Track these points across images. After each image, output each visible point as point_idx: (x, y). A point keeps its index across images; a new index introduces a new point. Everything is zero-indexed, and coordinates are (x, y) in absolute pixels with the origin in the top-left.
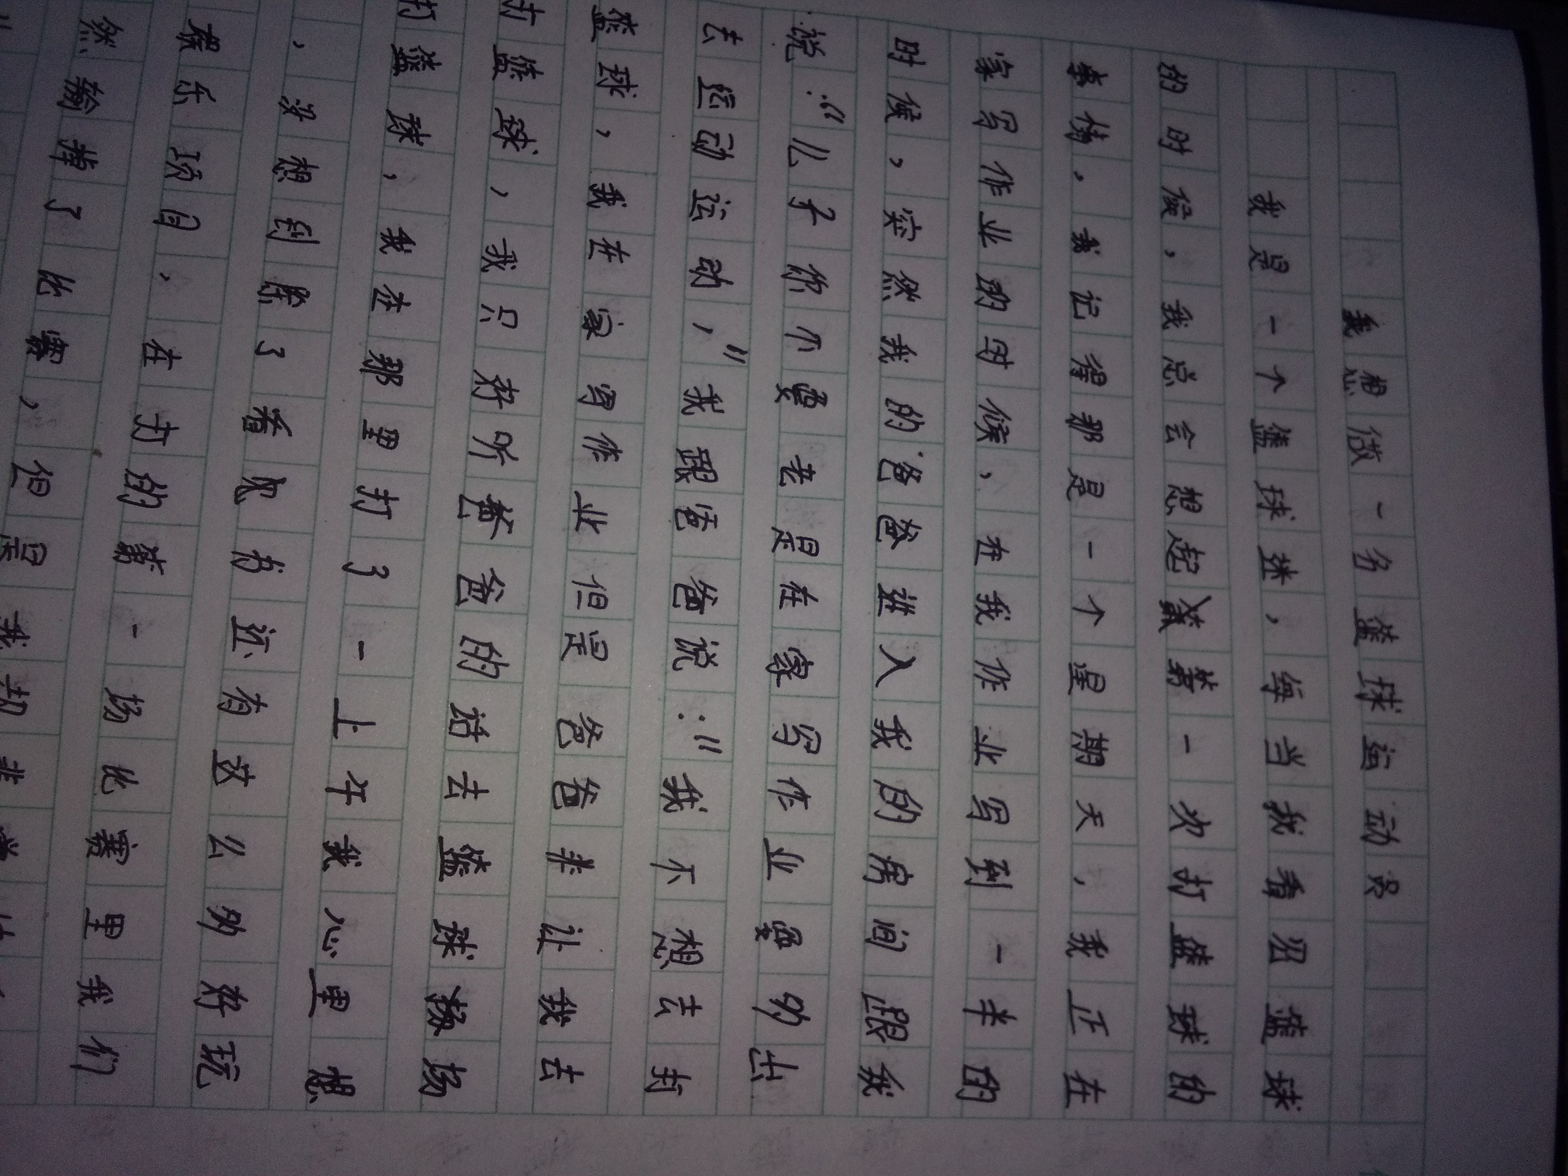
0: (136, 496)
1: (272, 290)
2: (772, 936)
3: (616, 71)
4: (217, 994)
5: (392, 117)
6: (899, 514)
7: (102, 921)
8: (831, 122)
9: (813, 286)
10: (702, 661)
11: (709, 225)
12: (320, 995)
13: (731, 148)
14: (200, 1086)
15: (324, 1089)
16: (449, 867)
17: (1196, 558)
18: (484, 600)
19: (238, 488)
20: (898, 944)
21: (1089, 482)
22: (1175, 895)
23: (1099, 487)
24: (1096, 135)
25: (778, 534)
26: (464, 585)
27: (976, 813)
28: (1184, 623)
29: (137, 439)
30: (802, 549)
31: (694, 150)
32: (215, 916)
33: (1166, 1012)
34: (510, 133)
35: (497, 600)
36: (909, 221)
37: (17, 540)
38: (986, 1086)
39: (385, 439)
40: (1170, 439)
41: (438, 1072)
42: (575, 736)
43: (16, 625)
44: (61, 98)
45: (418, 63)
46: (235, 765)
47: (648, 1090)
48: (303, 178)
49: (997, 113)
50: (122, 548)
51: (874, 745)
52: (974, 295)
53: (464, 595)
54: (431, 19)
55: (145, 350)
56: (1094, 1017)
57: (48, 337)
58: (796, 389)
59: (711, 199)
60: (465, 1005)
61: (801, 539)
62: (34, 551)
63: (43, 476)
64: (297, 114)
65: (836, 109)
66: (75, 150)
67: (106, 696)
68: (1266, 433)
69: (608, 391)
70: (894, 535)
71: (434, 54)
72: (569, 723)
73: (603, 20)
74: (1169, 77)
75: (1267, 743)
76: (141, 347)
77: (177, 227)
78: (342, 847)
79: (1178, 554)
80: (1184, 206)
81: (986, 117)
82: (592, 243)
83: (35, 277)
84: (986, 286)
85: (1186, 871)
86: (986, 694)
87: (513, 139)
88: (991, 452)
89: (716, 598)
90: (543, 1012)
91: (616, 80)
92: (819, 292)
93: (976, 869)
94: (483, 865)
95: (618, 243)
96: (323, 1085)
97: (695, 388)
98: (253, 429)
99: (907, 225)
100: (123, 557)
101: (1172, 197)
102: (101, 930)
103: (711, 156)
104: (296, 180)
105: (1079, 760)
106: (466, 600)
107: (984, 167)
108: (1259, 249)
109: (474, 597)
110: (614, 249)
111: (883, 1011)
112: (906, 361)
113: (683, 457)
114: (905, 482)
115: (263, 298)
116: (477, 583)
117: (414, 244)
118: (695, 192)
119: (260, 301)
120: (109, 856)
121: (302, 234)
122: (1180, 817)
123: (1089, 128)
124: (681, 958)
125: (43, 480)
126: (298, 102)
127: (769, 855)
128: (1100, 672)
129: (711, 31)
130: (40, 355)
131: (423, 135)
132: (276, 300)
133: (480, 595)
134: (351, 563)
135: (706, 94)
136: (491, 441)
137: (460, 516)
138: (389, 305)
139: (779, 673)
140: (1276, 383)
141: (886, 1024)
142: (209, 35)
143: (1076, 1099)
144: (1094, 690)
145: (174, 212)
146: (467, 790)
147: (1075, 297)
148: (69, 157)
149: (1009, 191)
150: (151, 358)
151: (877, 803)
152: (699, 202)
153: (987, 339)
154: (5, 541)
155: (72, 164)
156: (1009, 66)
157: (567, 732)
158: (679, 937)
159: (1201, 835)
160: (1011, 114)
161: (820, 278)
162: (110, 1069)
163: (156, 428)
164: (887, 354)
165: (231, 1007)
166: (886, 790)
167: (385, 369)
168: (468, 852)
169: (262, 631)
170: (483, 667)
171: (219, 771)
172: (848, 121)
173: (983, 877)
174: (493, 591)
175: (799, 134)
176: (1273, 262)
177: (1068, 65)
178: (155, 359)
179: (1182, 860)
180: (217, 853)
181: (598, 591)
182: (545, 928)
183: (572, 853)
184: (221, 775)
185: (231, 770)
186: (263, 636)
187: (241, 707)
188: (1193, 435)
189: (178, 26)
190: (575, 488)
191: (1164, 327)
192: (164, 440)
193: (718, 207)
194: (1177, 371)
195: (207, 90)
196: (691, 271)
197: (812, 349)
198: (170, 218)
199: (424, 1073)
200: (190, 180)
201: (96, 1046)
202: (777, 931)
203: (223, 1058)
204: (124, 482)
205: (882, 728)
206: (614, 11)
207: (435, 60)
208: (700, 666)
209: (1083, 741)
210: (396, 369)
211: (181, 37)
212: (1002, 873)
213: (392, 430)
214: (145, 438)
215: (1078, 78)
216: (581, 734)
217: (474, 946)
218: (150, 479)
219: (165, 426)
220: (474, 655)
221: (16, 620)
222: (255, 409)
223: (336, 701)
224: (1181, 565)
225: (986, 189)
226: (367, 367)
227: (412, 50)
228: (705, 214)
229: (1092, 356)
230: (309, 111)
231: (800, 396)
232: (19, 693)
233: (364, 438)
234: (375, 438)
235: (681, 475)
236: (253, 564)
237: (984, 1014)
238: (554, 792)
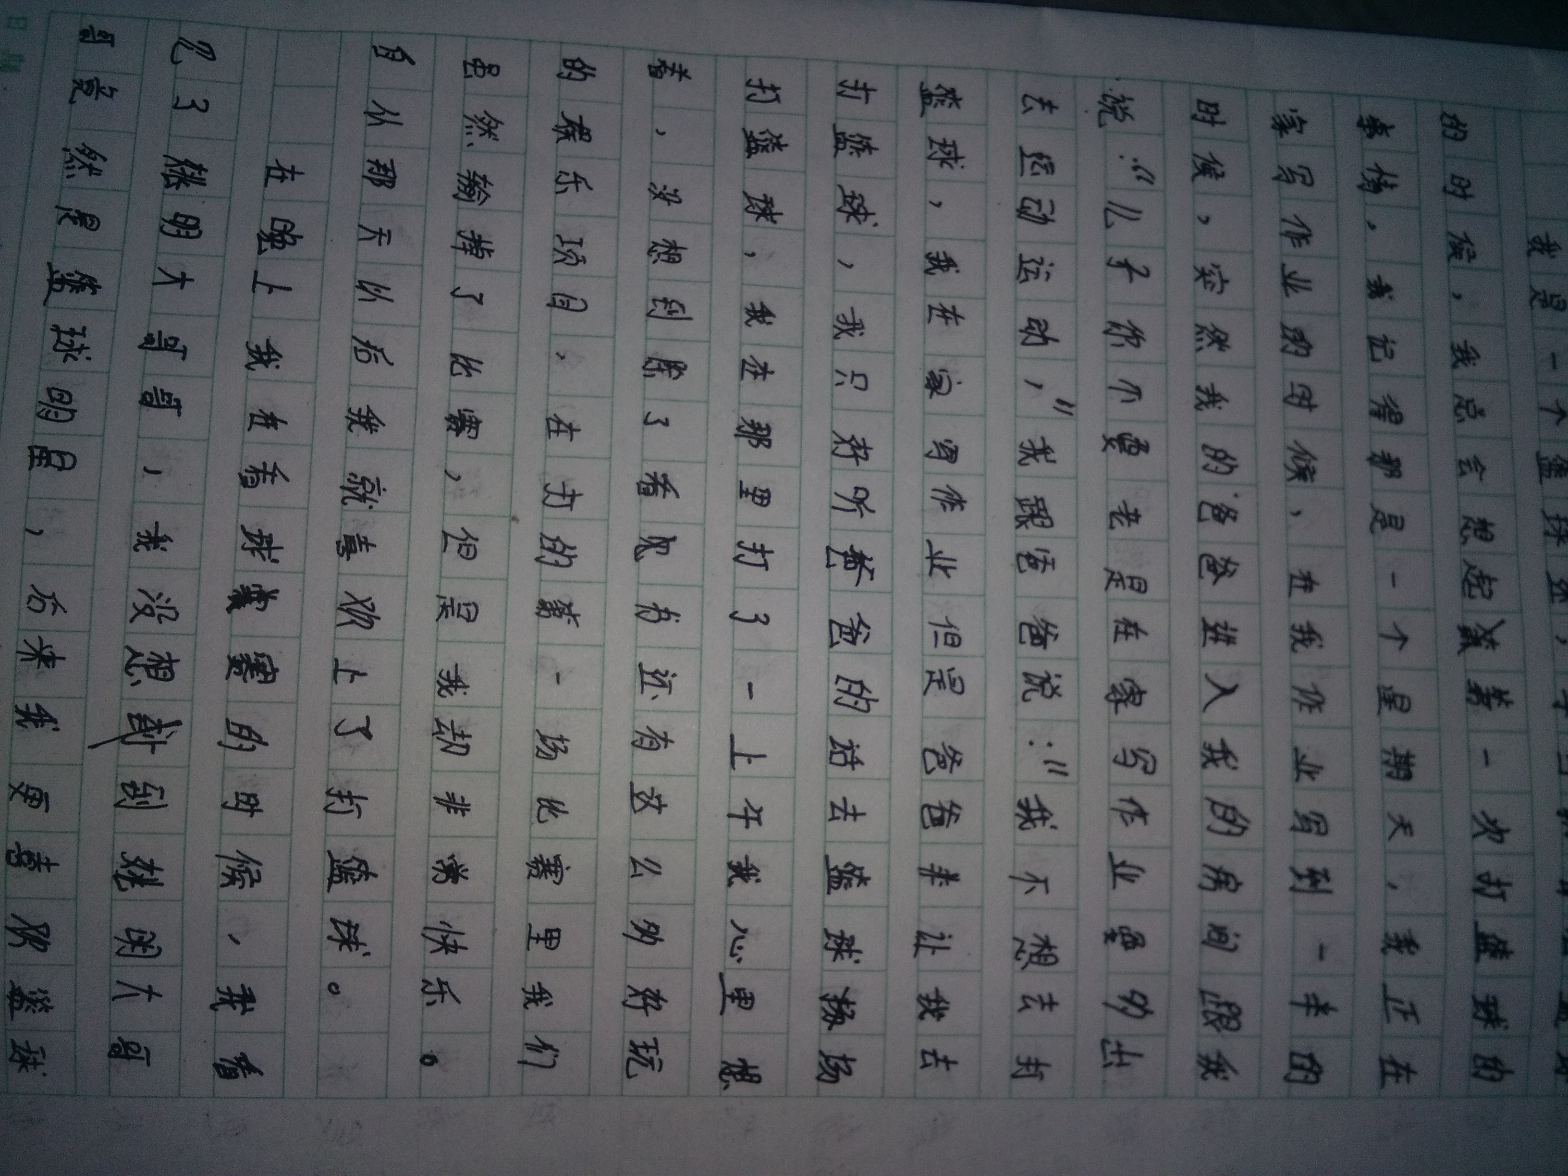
0: (550, 557)
1: (654, 364)
2: (1119, 939)
3: (944, 144)
4: (641, 996)
5: (749, 198)
6: (1219, 552)
7: (542, 935)
8: (1143, 184)
9: (1132, 341)
10: (1048, 692)
11: (1033, 287)
12: (729, 996)
13: (1052, 212)
14: (629, 1077)
15: (735, 1077)
16: (835, 882)
17: (1490, 584)
18: (853, 642)
19: (637, 548)
20: (1230, 945)
21: (1390, 516)
22: (1479, 897)
23: (1399, 521)
24: (1386, 184)
25: (1110, 574)
26: (835, 628)
27: (1298, 825)
28: (1481, 645)
29: (547, 505)
30: (1132, 587)
31: (1019, 217)
32: (637, 928)
33: (1470, 1001)
34: (853, 208)
35: (865, 641)
36: (1217, 275)
37: (452, 600)
38: (1310, 1070)
39: (759, 497)
40: (1463, 473)
41: (832, 1062)
42: (939, 763)
43: (457, 676)
44: (456, 191)
45: (768, 145)
46: (649, 794)
47: (1014, 1076)
48: (674, 259)
49: (1294, 168)
50: (542, 605)
51: (1204, 765)
52: (1279, 343)
53: (836, 638)
54: (776, 102)
55: (548, 424)
56: (1406, 1007)
57: (464, 415)
58: (1121, 439)
59: (1036, 262)
60: (854, 1003)
61: (1132, 578)
62: (468, 610)
63: (469, 541)
64: (665, 199)
65: (1146, 171)
66: (473, 240)
67: (537, 736)
68: (1550, 464)
69: (951, 446)
70: (1215, 571)
71: (781, 136)
72: (933, 751)
73: (930, 95)
74: (1451, 126)
75: (1559, 755)
76: (545, 422)
77: (567, 309)
78: (744, 866)
79: (1474, 581)
80: (1468, 251)
81: (1284, 172)
82: (931, 308)
83: (448, 360)
84: (1290, 334)
85: (1488, 874)
86: (1303, 717)
87: (855, 213)
88: (1300, 492)
89: (1057, 635)
90: (921, 1009)
91: (945, 153)
92: (1138, 346)
93: (1299, 877)
94: (863, 880)
95: (954, 307)
96: (734, 1074)
97: (1030, 441)
98: (646, 493)
99: (1215, 279)
100: (543, 613)
101: (1457, 241)
102: (542, 943)
103: (1033, 221)
104: (668, 261)
105: (1389, 775)
106: (838, 643)
107: (1284, 220)
108: (1538, 289)
109: (845, 639)
110: (950, 313)
111: (1218, 1005)
112: (1220, 408)
113: (1022, 505)
114: (1222, 521)
115: (647, 373)
116: (846, 627)
117: (774, 316)
118: (1021, 255)
119: (645, 376)
120: (546, 878)
121: (676, 311)
122: (1482, 825)
123: (1379, 179)
124: (1039, 960)
125: (471, 545)
126: (665, 188)
127: (1115, 867)
128: (1406, 692)
129: (1030, 102)
130: (458, 432)
131: (776, 214)
132: (658, 374)
133: (849, 638)
134: (736, 612)
135: (1028, 162)
136: (850, 496)
137: (828, 566)
138: (755, 374)
139: (1117, 702)
140: (1557, 417)
141: (1221, 1016)
142: (581, 126)
143: (1390, 1080)
144: (1401, 709)
145: (563, 295)
146: (846, 814)
147: (1372, 342)
148: (468, 247)
149: (1308, 242)
150: (554, 431)
151: (1210, 819)
152: (1025, 265)
153: (1292, 384)
154: (442, 602)
155: (471, 253)
156: (1303, 122)
157: (932, 760)
158: (1037, 941)
159: (1501, 841)
160: (1308, 169)
161: (1138, 333)
162: (552, 1063)
163: (564, 495)
164: (1202, 402)
165: (653, 1007)
166: (1217, 807)
167: (755, 433)
168: (850, 868)
169: (665, 675)
170: (856, 703)
171: (636, 800)
172: (1159, 183)
173: (1306, 883)
174: (861, 633)
175: (1114, 197)
176: (1552, 301)
177: (1357, 118)
178: (558, 432)
179: (1486, 864)
180: (638, 873)
181: (952, 630)
182: (920, 935)
183: (940, 869)
184: (638, 804)
185: (647, 799)
186: (666, 680)
187: (651, 743)
188: (1484, 469)
189: (553, 119)
190: (927, 537)
191: (1454, 366)
192: (570, 506)
193: (1043, 269)
194: (1467, 408)
195: (584, 179)
196: (1021, 331)
197: (1133, 400)
198: (561, 301)
199: (820, 1064)
200: (576, 264)
201: (540, 1044)
202: (1123, 935)
203: (648, 1052)
204: (539, 545)
205: (1210, 749)
206: (939, 87)
207: (783, 141)
208: (1046, 697)
209: (1392, 757)
210: (765, 433)
211: (556, 129)
212: (1323, 880)
213: (764, 489)
214: (555, 504)
215: (1368, 130)
216: (944, 761)
217: (859, 952)
218: (561, 542)
219: (571, 493)
220: (848, 692)
221: (456, 672)
222: (647, 474)
223: (732, 737)
224: (1476, 591)
225: (1287, 241)
226: (740, 432)
227: (761, 133)
228: (1031, 276)
229: (1388, 396)
230: (676, 196)
231: (1124, 444)
232: (463, 736)
233: (741, 497)
234: (750, 497)
235: (1021, 522)
236: (654, 615)
237: (1308, 1006)
238: (922, 813)
